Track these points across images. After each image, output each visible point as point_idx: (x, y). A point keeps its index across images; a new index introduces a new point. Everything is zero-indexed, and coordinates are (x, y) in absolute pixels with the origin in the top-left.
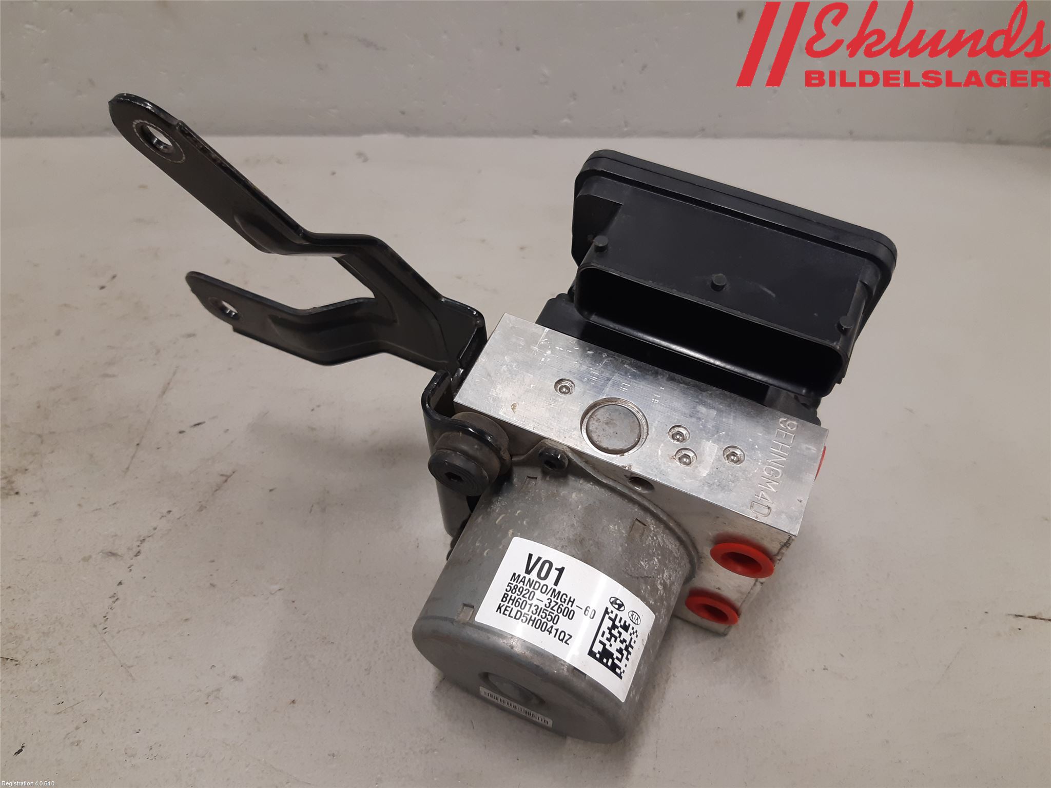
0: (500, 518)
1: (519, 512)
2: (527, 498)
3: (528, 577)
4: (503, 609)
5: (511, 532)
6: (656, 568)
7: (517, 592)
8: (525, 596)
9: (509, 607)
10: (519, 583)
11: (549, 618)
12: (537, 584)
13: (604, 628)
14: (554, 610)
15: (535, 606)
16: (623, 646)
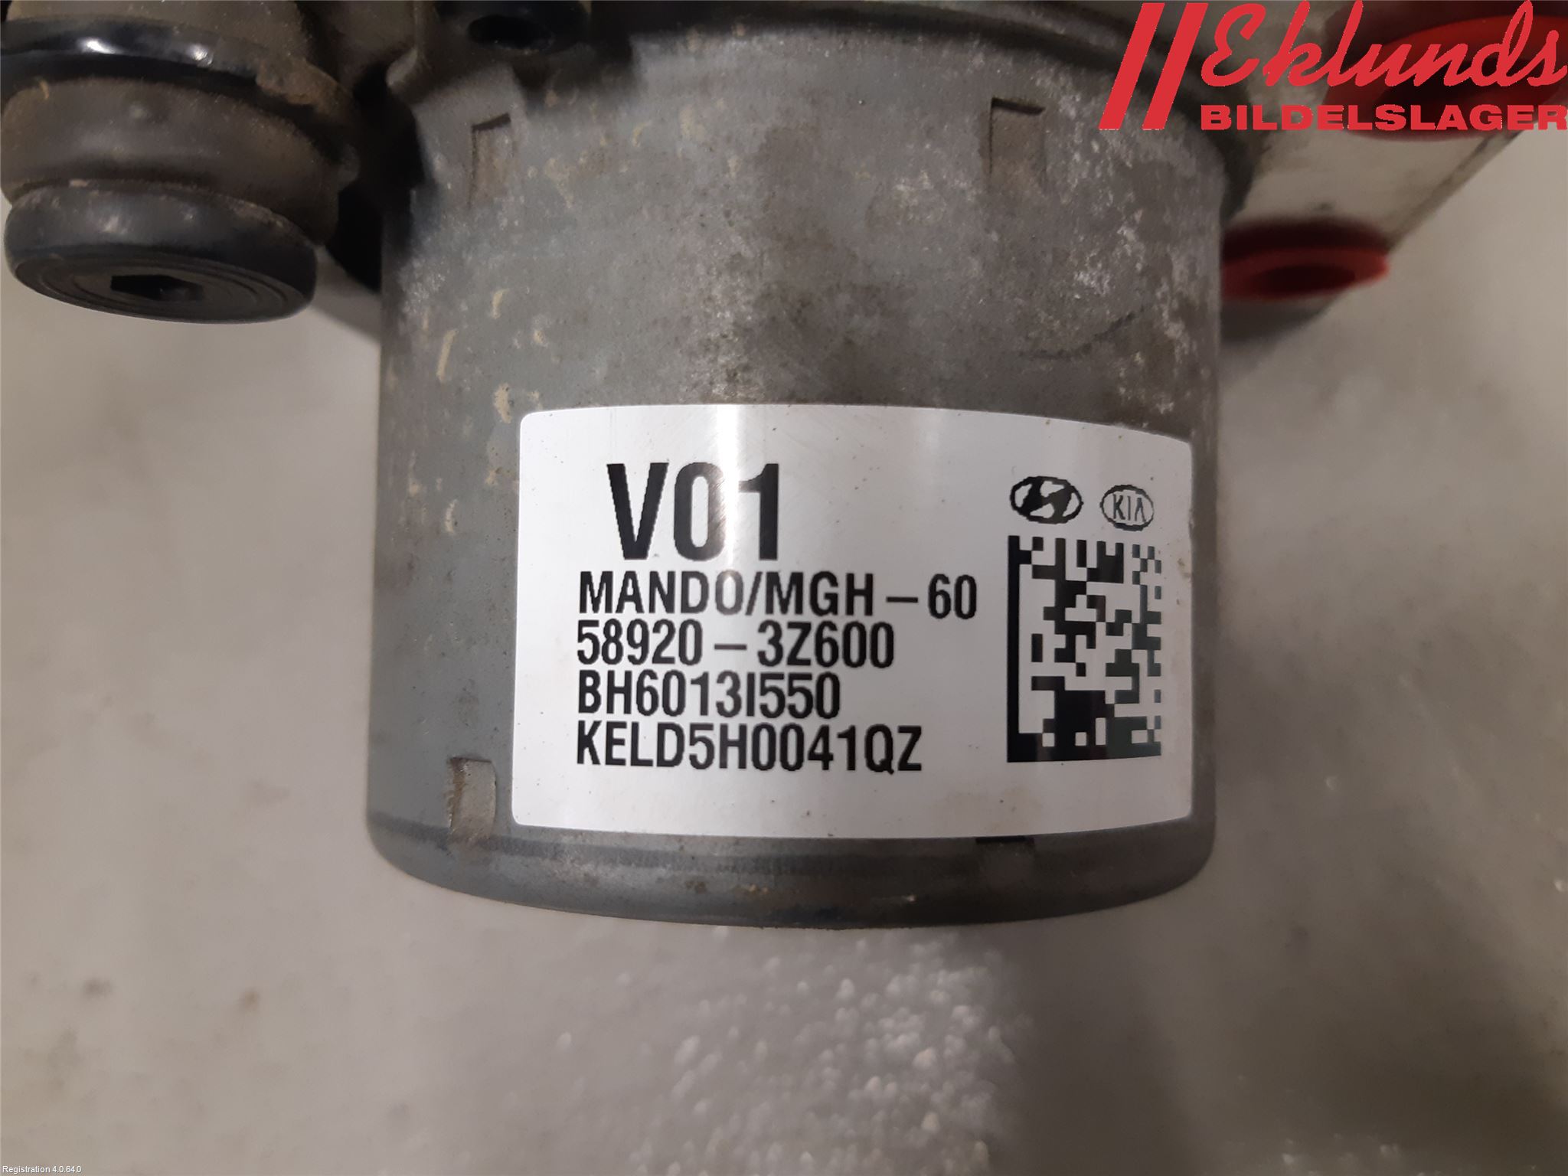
0: (445, 351)
1: (497, 297)
2: (505, 222)
3: (642, 568)
4: (599, 740)
5: (501, 398)
6: (1139, 267)
7: (627, 650)
8: (665, 654)
9: (623, 725)
10: (620, 609)
11: (799, 700)
12: (694, 585)
13: (1033, 621)
14: (807, 662)
15: (721, 679)
16: (1125, 641)
